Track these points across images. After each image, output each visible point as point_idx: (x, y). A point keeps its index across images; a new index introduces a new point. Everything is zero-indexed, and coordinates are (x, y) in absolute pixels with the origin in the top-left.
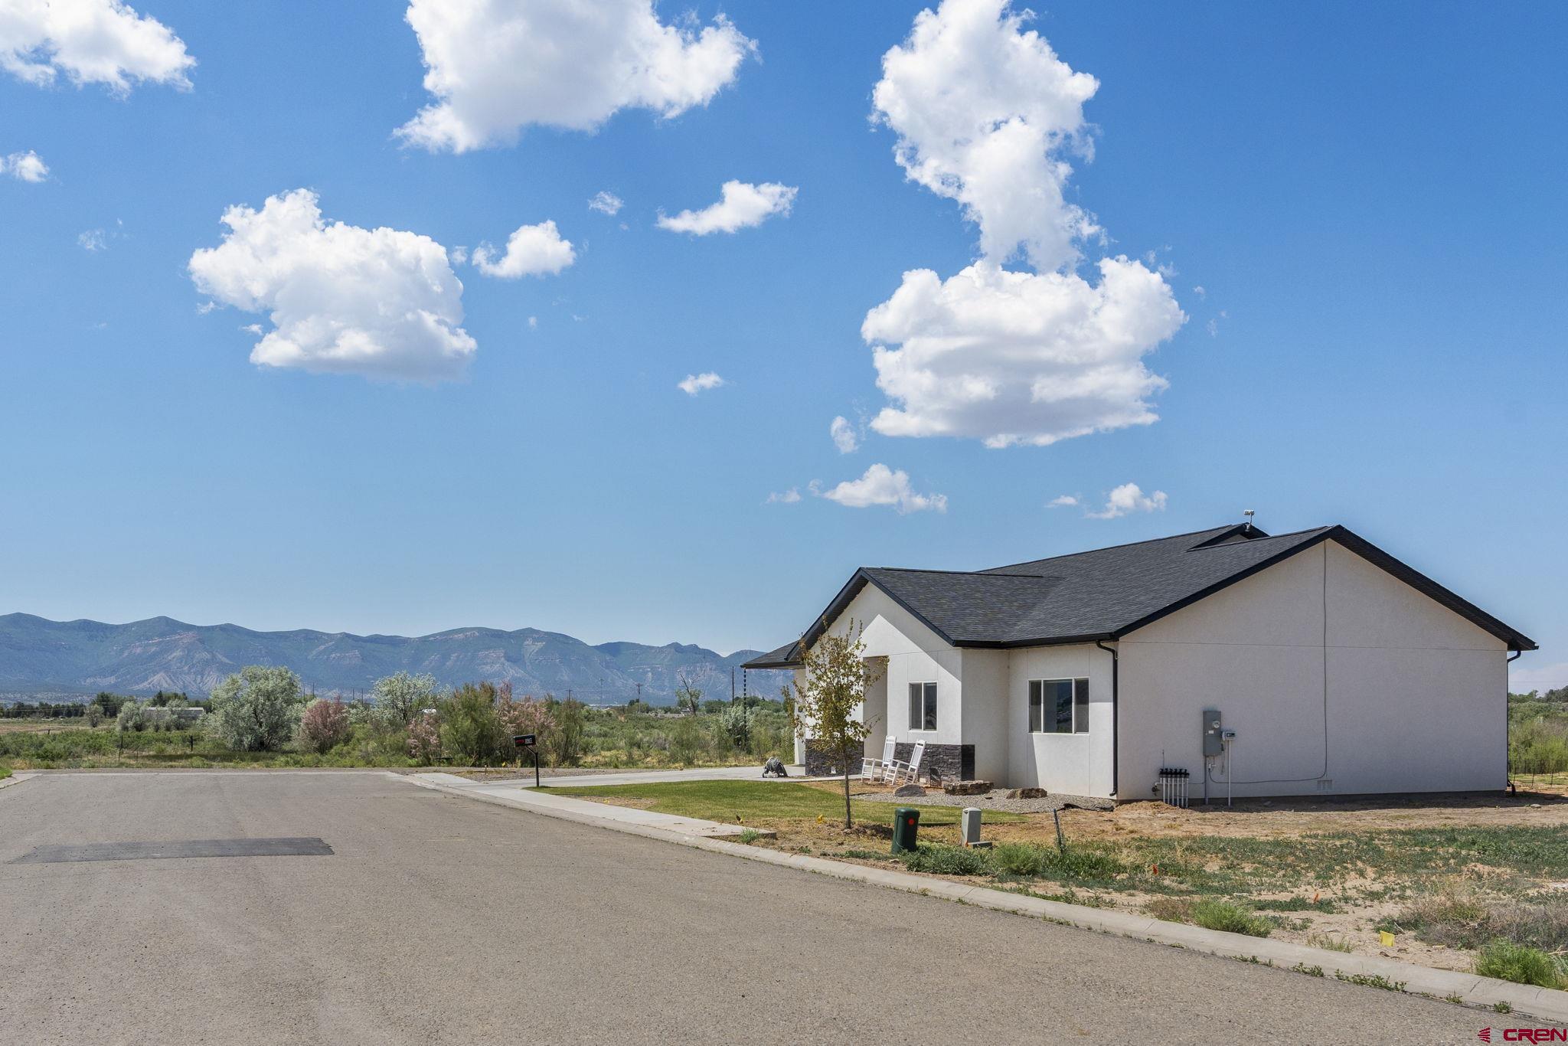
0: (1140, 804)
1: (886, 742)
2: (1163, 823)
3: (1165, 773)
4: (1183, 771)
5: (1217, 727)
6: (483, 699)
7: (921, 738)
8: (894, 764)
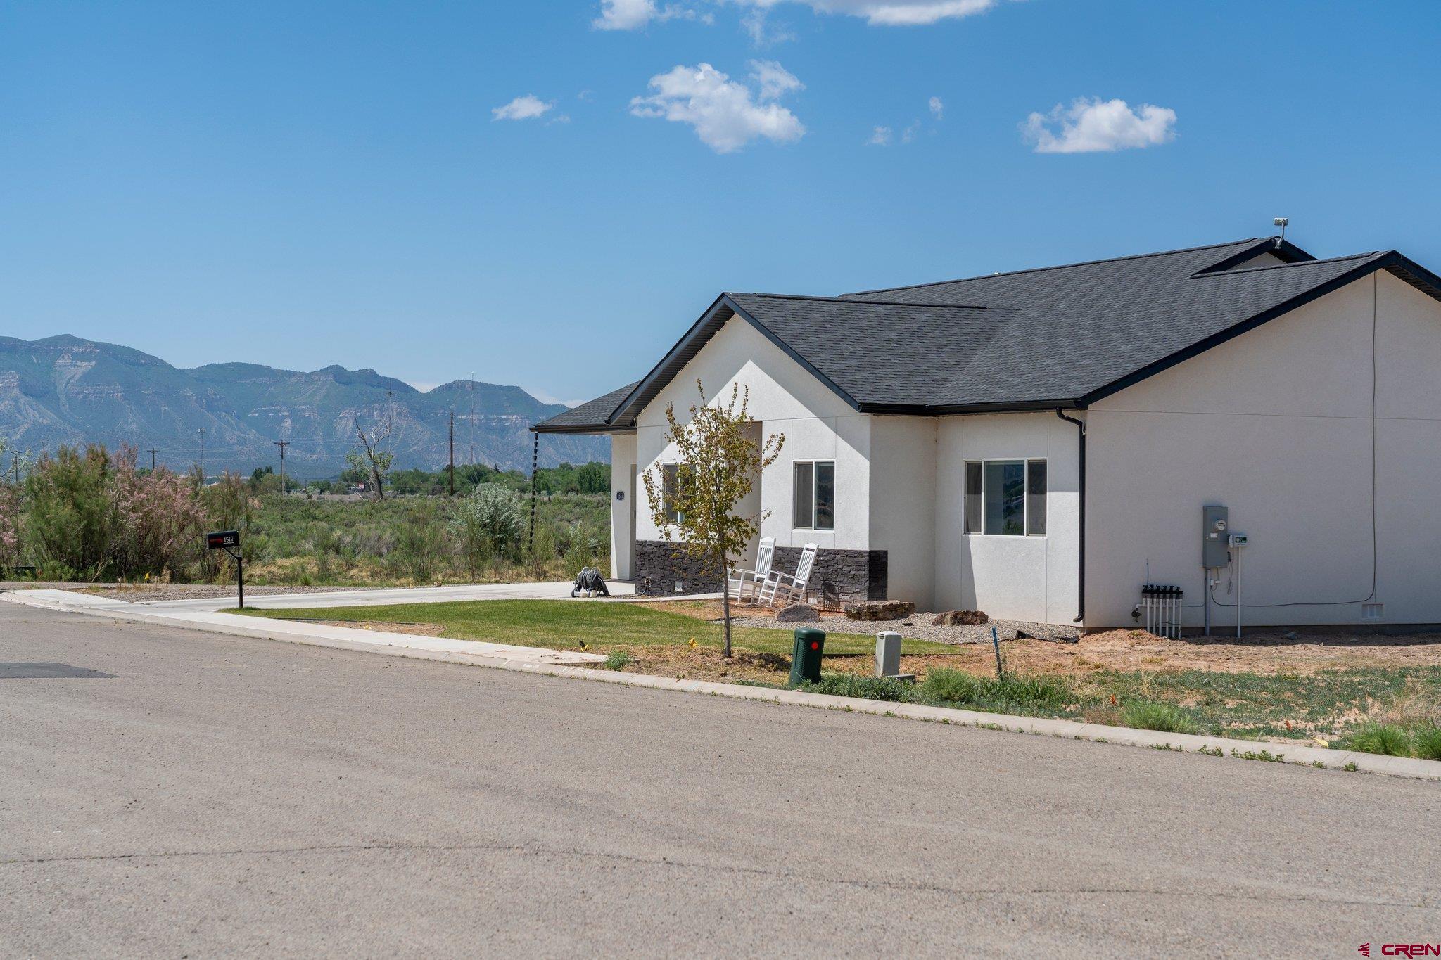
0: (1114, 633)
1: (760, 546)
2: (1141, 657)
3: (1150, 591)
4: (1175, 589)
5: (1221, 528)
6: (91, 474)
7: (811, 540)
8: (773, 577)
